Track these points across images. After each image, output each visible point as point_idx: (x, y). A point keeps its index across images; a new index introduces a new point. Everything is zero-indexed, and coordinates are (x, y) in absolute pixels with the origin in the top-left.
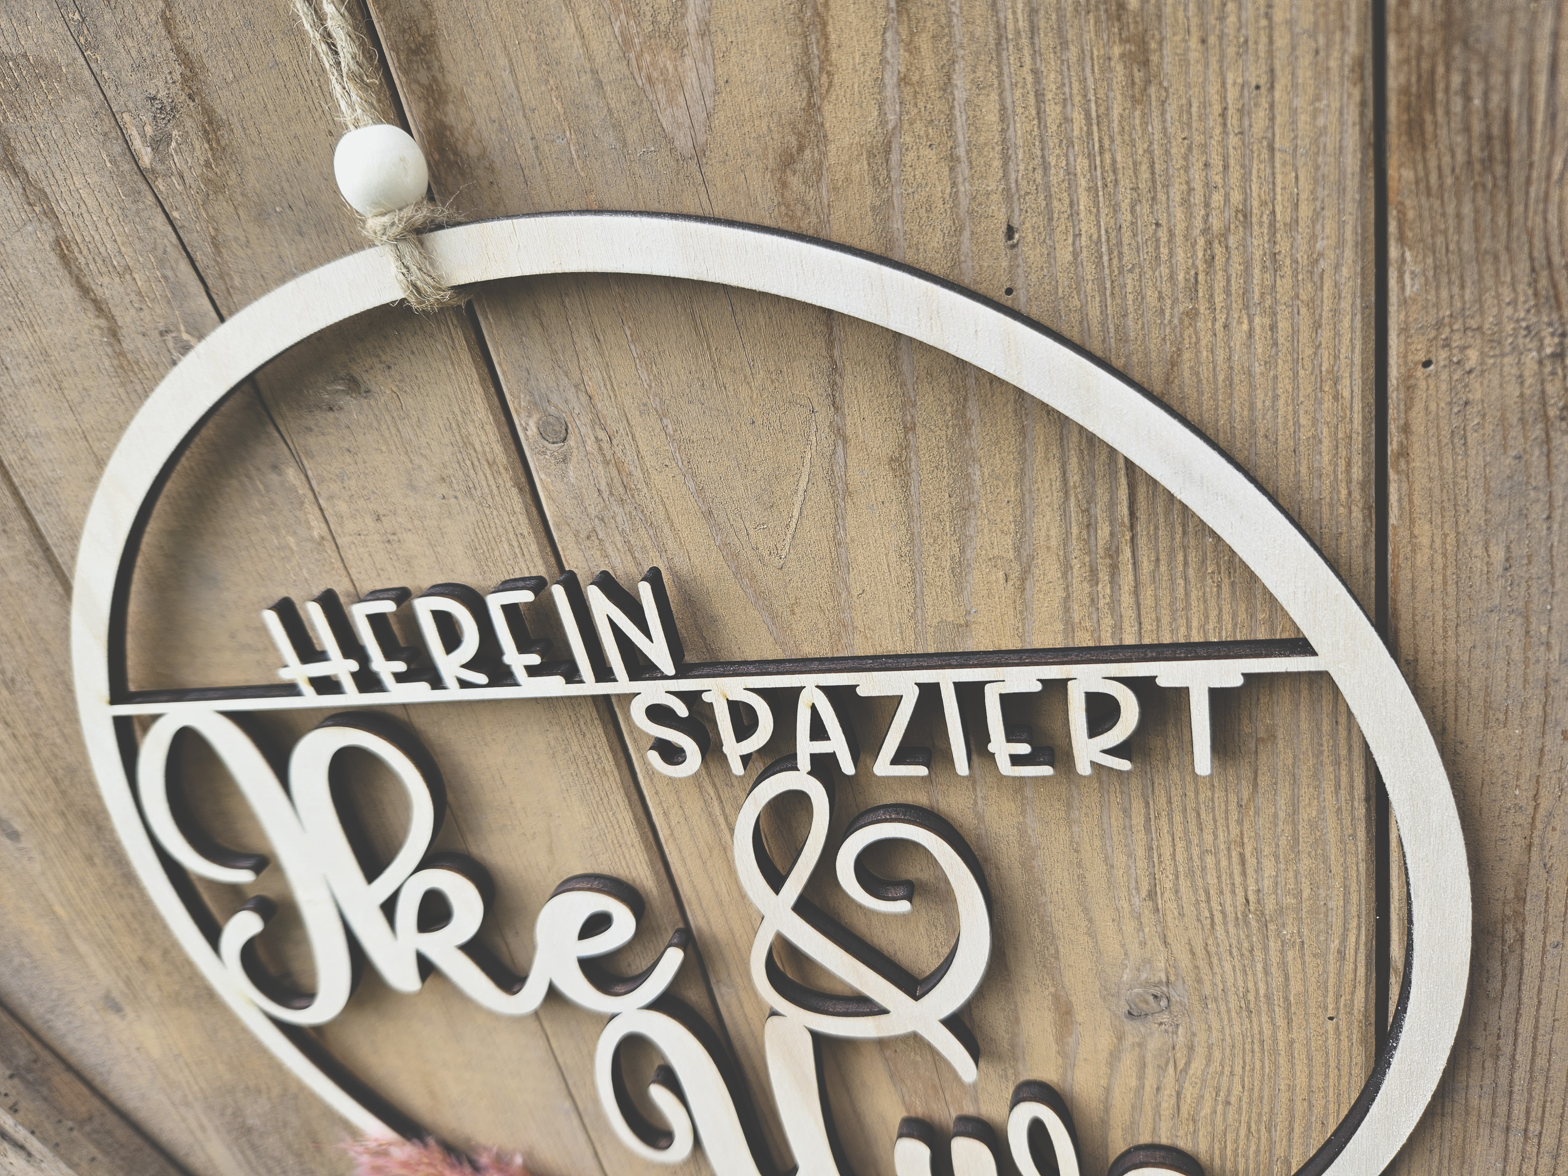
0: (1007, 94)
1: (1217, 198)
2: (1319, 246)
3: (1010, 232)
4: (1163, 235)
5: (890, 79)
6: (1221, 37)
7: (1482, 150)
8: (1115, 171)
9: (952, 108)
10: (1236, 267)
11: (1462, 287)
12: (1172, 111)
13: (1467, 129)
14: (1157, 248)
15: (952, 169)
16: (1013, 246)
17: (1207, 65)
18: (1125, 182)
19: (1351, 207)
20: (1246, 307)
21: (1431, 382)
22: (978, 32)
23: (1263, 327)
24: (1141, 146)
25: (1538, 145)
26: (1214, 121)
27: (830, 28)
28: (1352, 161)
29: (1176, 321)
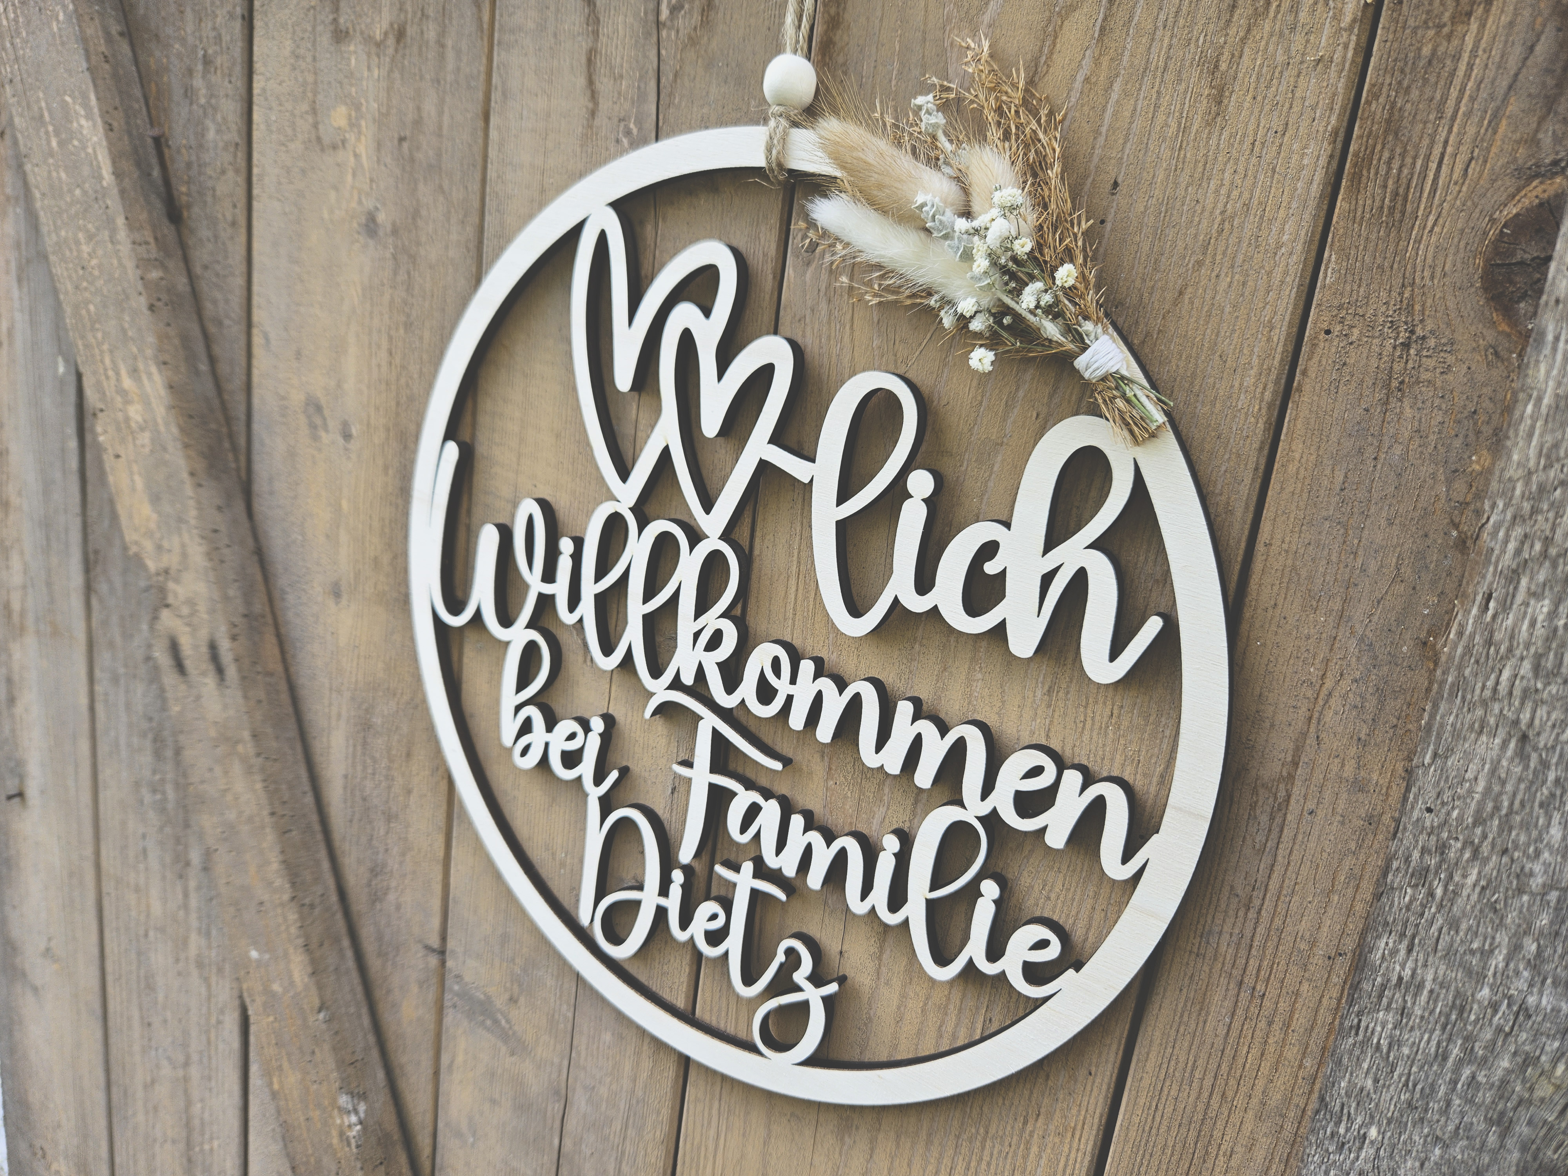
0: (1140, 102)
1: (1235, 193)
2: (1286, 237)
3: (1116, 184)
4: (1199, 208)
5: (1080, 78)
6: (1264, 98)
7: (1391, 201)
8: (1184, 163)
9: (1107, 102)
10: (1233, 240)
11: (1359, 286)
12: (1225, 135)
13: (1385, 187)
14: (1193, 216)
15: (1095, 138)
16: (1113, 194)
17: (1252, 113)
18: (1187, 171)
19: (1307, 216)
20: (1233, 267)
21: (1327, 344)
22: (1136, 62)
23: (1238, 281)
24: (1203, 151)
25: (1422, 207)
26: (1247, 145)
27: (1058, 40)
28: (1315, 189)
29: (1190, 266)
